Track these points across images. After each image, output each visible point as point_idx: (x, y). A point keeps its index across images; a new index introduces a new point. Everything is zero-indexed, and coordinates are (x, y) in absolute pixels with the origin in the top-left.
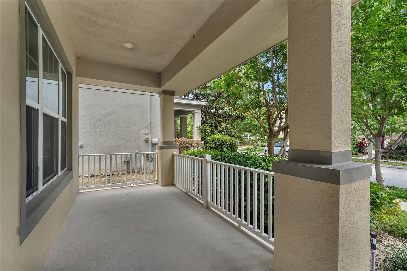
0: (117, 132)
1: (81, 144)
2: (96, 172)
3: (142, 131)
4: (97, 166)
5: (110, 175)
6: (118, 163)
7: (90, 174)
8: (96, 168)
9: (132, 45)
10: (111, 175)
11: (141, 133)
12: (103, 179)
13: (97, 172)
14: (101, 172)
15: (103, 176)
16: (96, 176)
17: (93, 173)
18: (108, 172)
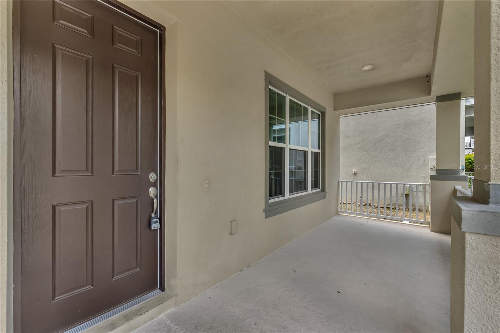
0: (393, 157)
1: (355, 171)
2: (368, 201)
3: (429, 155)
4: (370, 195)
5: (383, 208)
6: (393, 195)
7: (364, 203)
8: (369, 197)
9: (370, 66)
10: (385, 208)
11: (429, 157)
12: (376, 210)
13: (370, 202)
14: (374, 202)
15: (376, 206)
16: (370, 205)
17: (366, 202)
18: (382, 204)
